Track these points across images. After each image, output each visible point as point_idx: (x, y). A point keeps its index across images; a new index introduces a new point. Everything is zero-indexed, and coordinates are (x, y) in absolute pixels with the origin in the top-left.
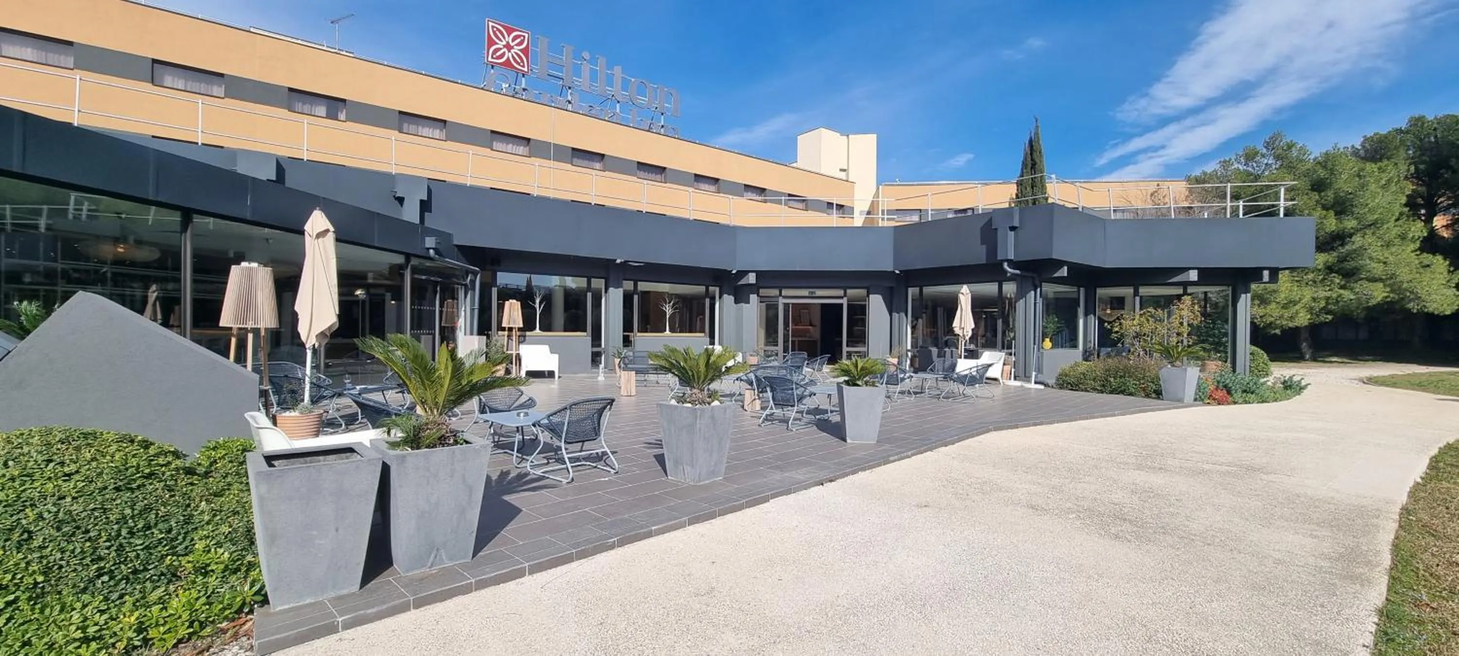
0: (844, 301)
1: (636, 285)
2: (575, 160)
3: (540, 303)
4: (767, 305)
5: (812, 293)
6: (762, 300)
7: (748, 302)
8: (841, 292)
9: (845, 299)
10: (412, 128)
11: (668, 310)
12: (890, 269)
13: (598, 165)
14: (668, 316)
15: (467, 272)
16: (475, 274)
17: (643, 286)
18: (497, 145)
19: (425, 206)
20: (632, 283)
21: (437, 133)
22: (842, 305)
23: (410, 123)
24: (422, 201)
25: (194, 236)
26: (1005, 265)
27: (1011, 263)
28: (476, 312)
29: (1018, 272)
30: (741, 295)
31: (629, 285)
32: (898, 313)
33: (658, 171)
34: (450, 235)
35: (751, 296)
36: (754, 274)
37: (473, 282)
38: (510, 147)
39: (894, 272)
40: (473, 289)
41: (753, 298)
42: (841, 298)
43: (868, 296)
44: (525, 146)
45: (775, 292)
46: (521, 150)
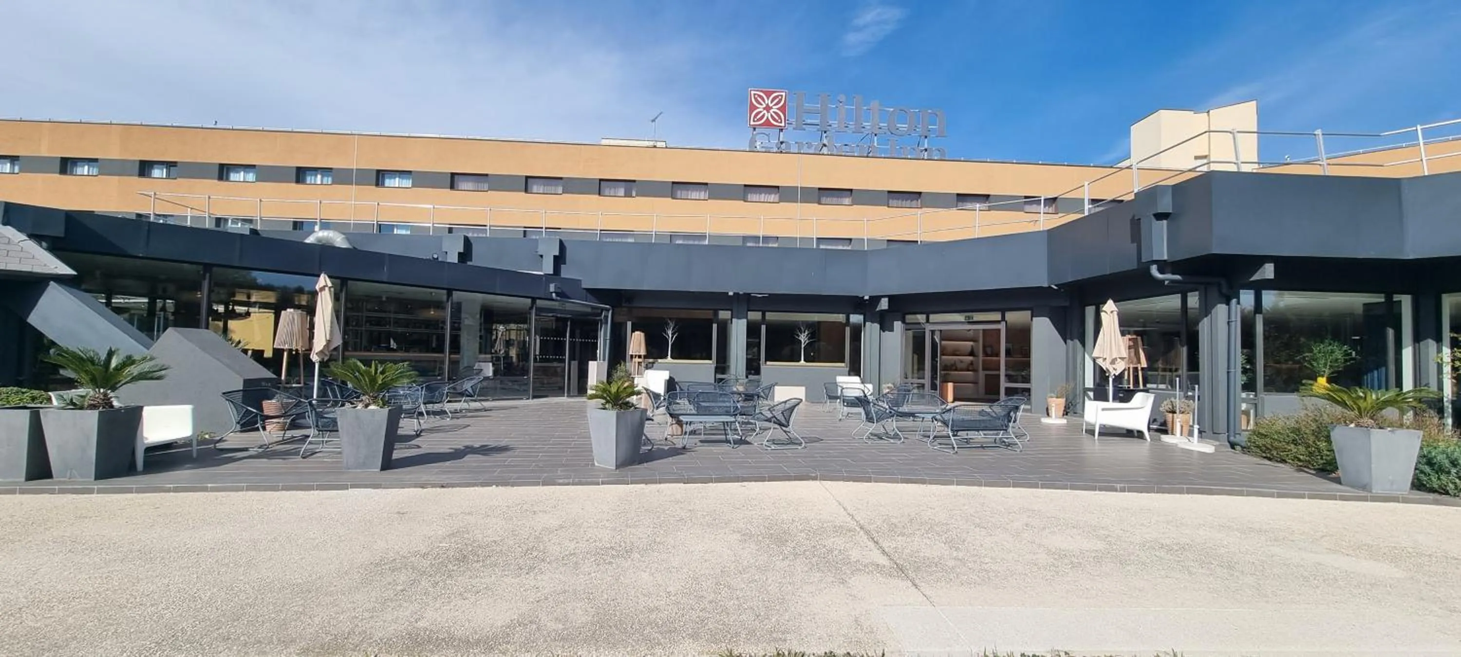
0: (1002, 327)
1: (764, 315)
2: (823, 200)
3: (673, 334)
4: (914, 332)
5: (969, 317)
6: (908, 326)
7: (892, 330)
8: (997, 316)
9: (1003, 323)
10: (684, 194)
11: (803, 338)
12: (1046, 285)
13: (847, 201)
14: (803, 346)
15: (602, 309)
16: (608, 310)
17: (771, 316)
18: (750, 197)
19: (559, 260)
20: (760, 313)
21: (703, 195)
22: (999, 330)
23: (681, 190)
24: (555, 257)
25: (347, 294)
26: (1154, 271)
27: (1163, 266)
28: (608, 341)
29: (1178, 277)
30: (885, 322)
31: (755, 316)
32: (1072, 340)
33: (913, 197)
34: (580, 281)
35: (895, 323)
36: (886, 299)
37: (606, 317)
38: (763, 197)
39: (1050, 287)
40: (607, 323)
41: (898, 325)
42: (998, 322)
43: (1032, 320)
44: (776, 194)
45: (921, 318)
46: (773, 197)
